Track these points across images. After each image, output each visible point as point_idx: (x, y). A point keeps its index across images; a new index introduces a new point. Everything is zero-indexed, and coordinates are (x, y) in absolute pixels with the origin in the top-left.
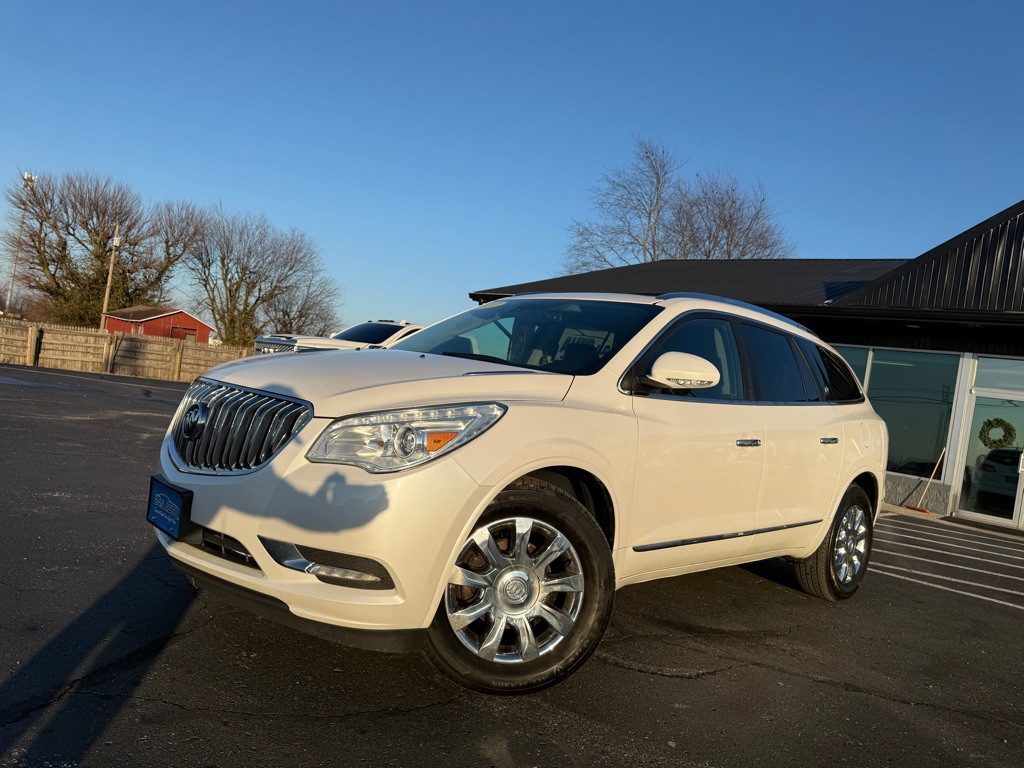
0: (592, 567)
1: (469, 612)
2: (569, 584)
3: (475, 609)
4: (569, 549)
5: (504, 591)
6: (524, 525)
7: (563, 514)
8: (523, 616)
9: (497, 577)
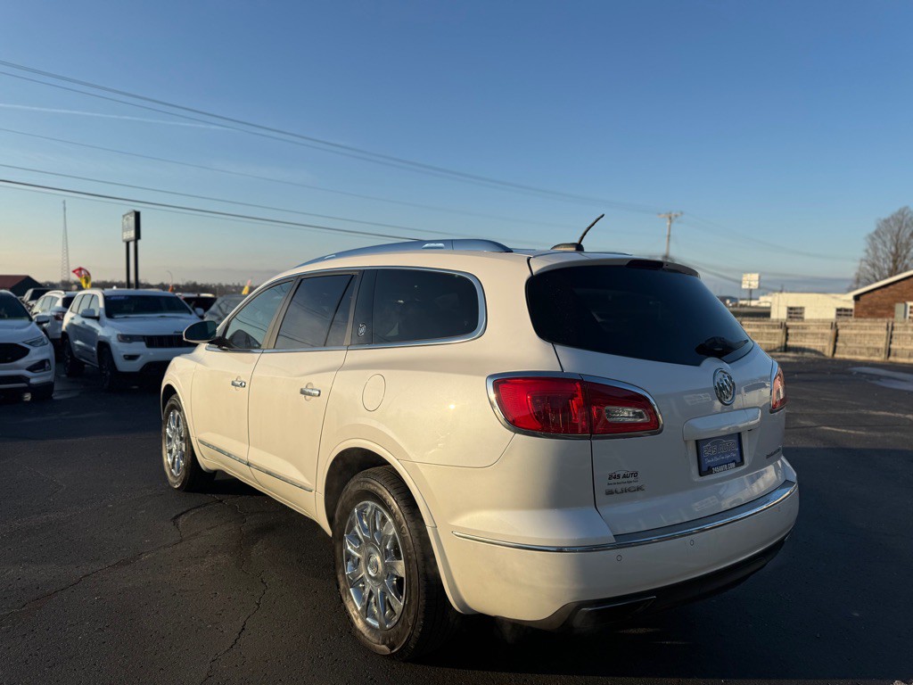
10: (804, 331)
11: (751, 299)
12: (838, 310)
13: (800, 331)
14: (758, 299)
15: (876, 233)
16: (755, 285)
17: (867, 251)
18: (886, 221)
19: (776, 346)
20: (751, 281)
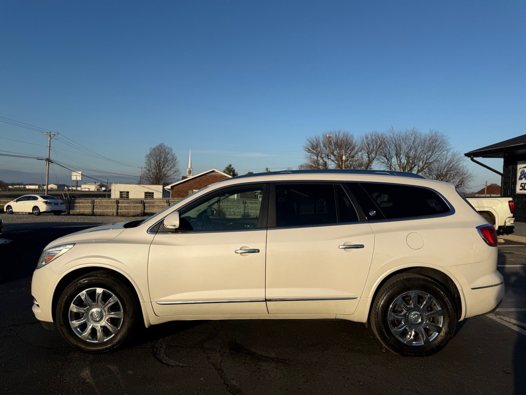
0: (126, 309)
1: (78, 321)
2: (117, 315)
3: (80, 321)
4: (117, 302)
5: (92, 315)
6: (99, 291)
7: (115, 288)
8: (99, 325)
9: (89, 310)
10: (153, 205)
11: (77, 186)
12: (146, 193)
13: (151, 205)
14: (80, 186)
15: (150, 154)
16: (79, 178)
17: (146, 163)
18: (154, 149)
19: (139, 213)
20: (76, 176)
